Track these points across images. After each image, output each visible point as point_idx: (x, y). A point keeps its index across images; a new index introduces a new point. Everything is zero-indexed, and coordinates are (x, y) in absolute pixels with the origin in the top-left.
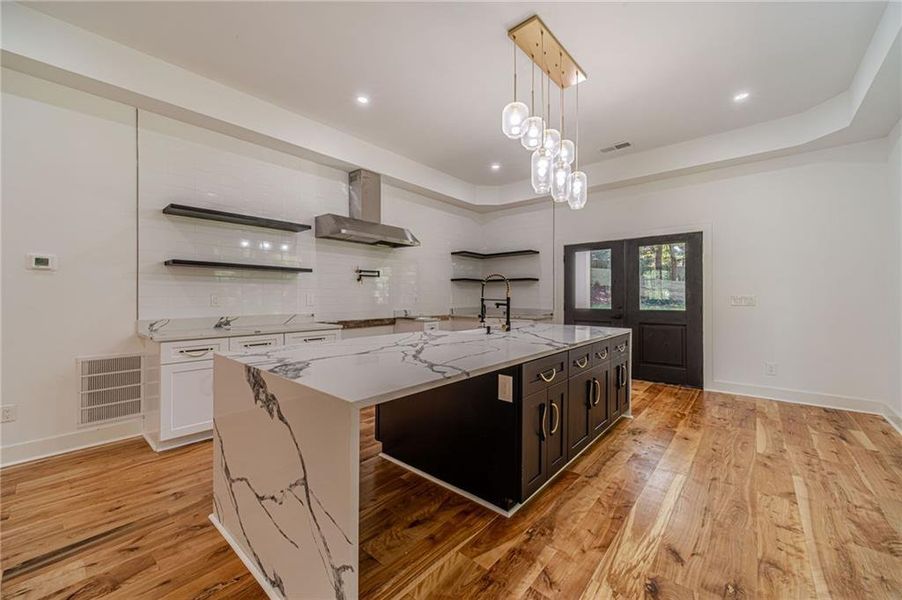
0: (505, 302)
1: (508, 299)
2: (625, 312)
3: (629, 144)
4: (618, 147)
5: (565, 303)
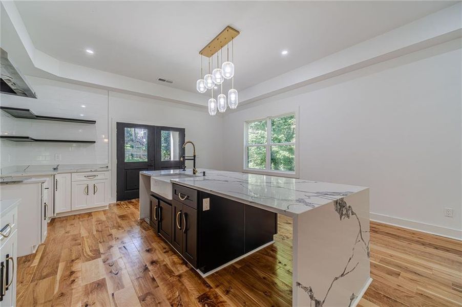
0: (193, 158)
1: (194, 156)
2: (155, 163)
3: (172, 82)
4: (167, 81)
5: (117, 159)
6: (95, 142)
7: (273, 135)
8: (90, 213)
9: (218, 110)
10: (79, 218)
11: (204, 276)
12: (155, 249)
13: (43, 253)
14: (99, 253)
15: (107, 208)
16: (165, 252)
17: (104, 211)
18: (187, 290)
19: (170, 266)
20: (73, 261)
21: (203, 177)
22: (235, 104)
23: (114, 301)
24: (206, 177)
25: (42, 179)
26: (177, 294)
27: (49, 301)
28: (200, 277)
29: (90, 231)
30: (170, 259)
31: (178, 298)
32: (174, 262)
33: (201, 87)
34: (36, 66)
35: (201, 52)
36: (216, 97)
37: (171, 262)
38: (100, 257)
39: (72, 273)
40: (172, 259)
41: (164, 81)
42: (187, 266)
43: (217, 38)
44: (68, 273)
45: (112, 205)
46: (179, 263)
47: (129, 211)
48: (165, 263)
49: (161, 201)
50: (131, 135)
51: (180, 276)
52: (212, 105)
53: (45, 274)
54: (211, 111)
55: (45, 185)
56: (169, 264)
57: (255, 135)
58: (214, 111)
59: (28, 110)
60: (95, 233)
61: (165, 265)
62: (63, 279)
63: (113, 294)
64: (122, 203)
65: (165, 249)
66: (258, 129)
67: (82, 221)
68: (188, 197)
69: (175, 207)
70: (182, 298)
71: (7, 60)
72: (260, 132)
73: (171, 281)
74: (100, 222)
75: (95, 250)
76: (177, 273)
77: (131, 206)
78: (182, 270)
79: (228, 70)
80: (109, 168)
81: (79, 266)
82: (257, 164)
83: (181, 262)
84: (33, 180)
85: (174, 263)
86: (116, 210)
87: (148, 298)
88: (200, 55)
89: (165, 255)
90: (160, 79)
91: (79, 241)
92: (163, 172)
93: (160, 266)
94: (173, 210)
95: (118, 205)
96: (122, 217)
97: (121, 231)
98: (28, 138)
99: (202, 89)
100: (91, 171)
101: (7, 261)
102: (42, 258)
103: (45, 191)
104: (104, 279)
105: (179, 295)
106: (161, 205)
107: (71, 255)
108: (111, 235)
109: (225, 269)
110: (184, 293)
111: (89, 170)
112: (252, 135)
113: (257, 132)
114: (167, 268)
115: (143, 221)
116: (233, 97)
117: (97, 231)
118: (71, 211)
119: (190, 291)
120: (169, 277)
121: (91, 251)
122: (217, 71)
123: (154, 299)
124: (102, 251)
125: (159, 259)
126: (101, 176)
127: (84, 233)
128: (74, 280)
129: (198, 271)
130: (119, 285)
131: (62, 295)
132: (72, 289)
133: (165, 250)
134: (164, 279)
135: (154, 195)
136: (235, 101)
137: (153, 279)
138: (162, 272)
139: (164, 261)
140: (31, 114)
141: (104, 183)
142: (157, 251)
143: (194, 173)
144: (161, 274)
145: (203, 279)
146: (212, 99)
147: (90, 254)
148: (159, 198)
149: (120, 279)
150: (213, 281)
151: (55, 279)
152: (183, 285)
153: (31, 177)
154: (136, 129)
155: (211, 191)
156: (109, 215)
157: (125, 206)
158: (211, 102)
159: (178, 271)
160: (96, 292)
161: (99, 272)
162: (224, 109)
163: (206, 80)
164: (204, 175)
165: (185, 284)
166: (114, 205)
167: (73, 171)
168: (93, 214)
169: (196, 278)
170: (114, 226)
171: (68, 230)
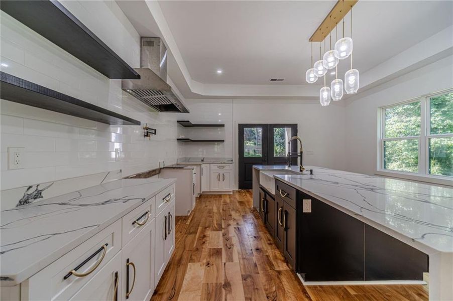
0: (300, 155)
2: (268, 158)
3: (283, 80)
4: (279, 80)
5: (239, 154)
6: (223, 141)
7: (443, 121)
8: (221, 195)
9: (332, 99)
10: (214, 198)
11: (305, 284)
12: (261, 238)
13: (193, 217)
14: (221, 228)
15: (232, 193)
16: (269, 244)
17: (229, 195)
18: (285, 290)
19: (271, 258)
20: (206, 228)
21: (310, 176)
22: (355, 87)
23: (225, 270)
24: (313, 176)
25: (193, 167)
26: (274, 289)
27: (191, 251)
28: (300, 283)
29: (218, 209)
30: (272, 252)
31: (274, 292)
32: (275, 256)
33: (311, 77)
34: (192, 91)
35: (311, 39)
36: (329, 85)
37: (273, 255)
38: (222, 231)
39: (204, 236)
40: (275, 253)
41: (275, 80)
42: (288, 265)
43: (329, 15)
44: (202, 235)
45: (235, 192)
46: (281, 260)
47: (246, 199)
48: (267, 254)
49: (267, 195)
50: (254, 134)
51: (279, 272)
52: (324, 94)
53: (191, 231)
54: (323, 102)
55: (194, 171)
56: (271, 256)
57: (403, 124)
58: (327, 101)
59: (188, 121)
60: (221, 211)
61: (267, 255)
62: (199, 239)
63: (225, 263)
64: (242, 191)
65: (270, 240)
66: (409, 115)
67: (216, 200)
68: (288, 194)
69: (277, 203)
70: (278, 295)
71: (171, 92)
72: (413, 118)
73: (270, 274)
74: (225, 203)
75: (219, 224)
76: (277, 269)
77: (248, 195)
78: (283, 267)
79: (344, 48)
80: (234, 161)
81: (209, 233)
82: (408, 165)
83: (283, 259)
84: (189, 167)
85: (276, 258)
86: (237, 196)
87: (249, 280)
88: (311, 43)
89: (269, 247)
90: (272, 80)
91: (211, 215)
92: (276, 167)
93: (263, 255)
94: (276, 205)
95: (239, 192)
96: (241, 203)
97: (238, 214)
98: (188, 139)
99: (312, 80)
100: (221, 163)
101: (169, 216)
102: (191, 221)
103: (194, 175)
104: (221, 249)
105: (275, 291)
106: (267, 199)
107: (206, 223)
108: (231, 215)
109: (332, 287)
110: (280, 291)
111: (220, 162)
112: (398, 124)
113: (408, 119)
114: (268, 259)
115: (255, 209)
116: (352, 78)
117: (223, 210)
118: (210, 192)
119: (287, 292)
120: (269, 269)
121: (217, 224)
122: (330, 53)
123: (253, 283)
124: (223, 226)
125: (263, 248)
126: (227, 167)
127: (215, 210)
128: (204, 242)
129: (299, 275)
130: (230, 259)
131: (197, 249)
132: (202, 248)
133: (269, 242)
134: (264, 269)
135: (263, 189)
136: (356, 83)
137: (256, 266)
138: (264, 262)
139: (266, 252)
140: (190, 123)
141: (230, 173)
142: (262, 240)
143: (301, 171)
144: (262, 263)
145: (303, 286)
146: (325, 88)
147: (216, 226)
148: (266, 192)
149: (231, 253)
150: (314, 294)
151: (195, 236)
152: (281, 282)
153: (188, 165)
154: (258, 129)
155: (309, 192)
156: (232, 199)
157: (244, 194)
158: (323, 91)
159: (279, 266)
160: (215, 257)
161: (219, 242)
162: (340, 96)
163: (317, 67)
164: (311, 173)
165: (283, 283)
166: (237, 191)
167: (212, 162)
168: (222, 196)
169: (296, 282)
170: (233, 209)
171: (207, 204)
